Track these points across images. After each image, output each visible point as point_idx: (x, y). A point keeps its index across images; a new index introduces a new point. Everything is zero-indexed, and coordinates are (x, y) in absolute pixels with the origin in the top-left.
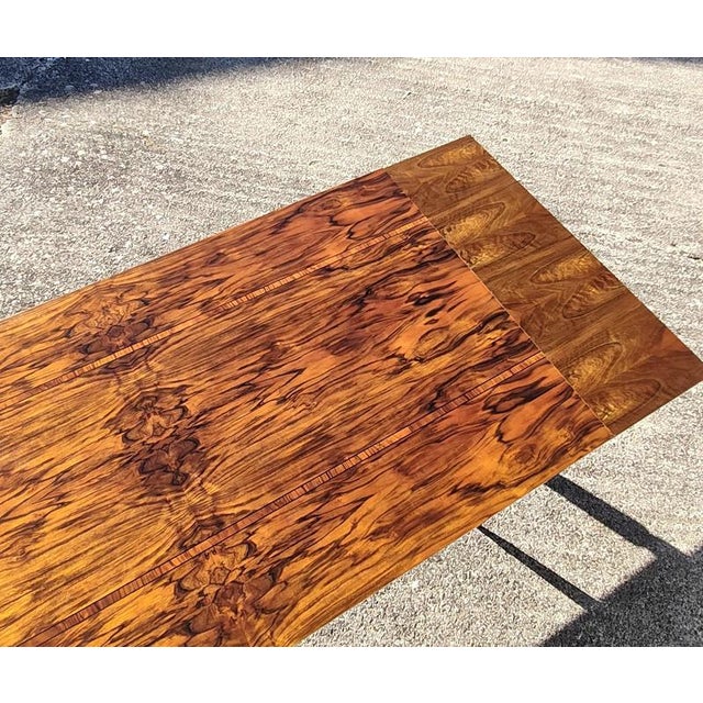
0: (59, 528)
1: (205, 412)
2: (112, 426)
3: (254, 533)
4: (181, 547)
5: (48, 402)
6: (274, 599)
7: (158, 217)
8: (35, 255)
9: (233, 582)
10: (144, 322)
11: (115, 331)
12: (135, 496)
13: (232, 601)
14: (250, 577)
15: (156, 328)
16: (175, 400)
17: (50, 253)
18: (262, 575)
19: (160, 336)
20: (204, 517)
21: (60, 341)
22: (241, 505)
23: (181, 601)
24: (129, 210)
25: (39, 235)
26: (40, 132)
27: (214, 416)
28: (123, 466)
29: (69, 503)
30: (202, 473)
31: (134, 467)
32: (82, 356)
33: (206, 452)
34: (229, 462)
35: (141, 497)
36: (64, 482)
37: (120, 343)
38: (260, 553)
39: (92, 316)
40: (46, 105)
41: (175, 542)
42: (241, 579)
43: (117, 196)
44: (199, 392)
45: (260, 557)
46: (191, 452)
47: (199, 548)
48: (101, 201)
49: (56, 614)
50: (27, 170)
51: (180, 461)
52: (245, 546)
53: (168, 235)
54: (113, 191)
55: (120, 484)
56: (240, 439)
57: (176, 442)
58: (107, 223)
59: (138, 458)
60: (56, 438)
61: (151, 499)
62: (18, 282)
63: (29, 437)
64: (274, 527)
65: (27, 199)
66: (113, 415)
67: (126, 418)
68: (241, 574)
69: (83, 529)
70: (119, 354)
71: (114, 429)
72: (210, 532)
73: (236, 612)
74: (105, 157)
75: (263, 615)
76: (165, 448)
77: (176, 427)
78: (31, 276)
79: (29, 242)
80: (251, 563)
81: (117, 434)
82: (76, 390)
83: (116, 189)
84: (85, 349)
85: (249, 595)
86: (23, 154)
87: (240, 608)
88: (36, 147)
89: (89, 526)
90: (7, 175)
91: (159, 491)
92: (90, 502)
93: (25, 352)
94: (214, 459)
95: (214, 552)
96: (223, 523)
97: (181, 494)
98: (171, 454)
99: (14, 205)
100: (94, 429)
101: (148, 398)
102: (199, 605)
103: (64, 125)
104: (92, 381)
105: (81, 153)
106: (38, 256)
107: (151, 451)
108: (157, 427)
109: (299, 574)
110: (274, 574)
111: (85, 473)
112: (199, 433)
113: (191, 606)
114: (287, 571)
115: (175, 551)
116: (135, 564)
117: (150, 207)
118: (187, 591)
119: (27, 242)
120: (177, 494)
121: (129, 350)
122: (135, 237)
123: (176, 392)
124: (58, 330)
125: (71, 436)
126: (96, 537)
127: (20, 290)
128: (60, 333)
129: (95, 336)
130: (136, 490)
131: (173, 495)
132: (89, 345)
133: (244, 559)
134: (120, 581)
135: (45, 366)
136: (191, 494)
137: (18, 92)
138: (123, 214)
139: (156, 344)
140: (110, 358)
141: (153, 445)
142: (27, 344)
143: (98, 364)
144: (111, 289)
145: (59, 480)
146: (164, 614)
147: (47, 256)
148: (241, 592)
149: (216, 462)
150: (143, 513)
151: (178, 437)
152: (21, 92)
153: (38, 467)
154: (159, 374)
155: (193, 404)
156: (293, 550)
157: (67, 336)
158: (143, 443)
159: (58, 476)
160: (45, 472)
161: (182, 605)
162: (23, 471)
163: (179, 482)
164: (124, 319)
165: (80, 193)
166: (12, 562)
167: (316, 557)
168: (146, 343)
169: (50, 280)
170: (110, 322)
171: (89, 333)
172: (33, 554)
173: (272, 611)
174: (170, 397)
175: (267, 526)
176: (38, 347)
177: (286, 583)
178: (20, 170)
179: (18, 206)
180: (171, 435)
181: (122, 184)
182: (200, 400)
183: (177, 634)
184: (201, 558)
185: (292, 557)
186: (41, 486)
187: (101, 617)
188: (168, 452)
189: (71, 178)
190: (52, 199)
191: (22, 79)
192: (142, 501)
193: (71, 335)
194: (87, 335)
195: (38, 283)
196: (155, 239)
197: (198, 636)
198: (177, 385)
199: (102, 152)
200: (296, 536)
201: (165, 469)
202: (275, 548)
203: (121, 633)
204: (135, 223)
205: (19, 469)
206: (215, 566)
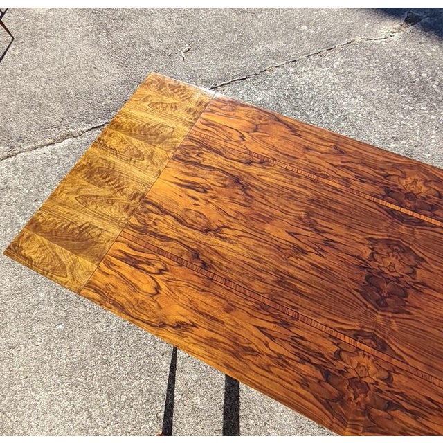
0: (311, 263)
1: (424, 285)
2: (371, 243)
3: (397, 373)
4: (355, 335)
5: (351, 201)
6: (379, 417)
7: (433, 141)
8: (355, 110)
9: (366, 383)
10: (431, 205)
11: (411, 196)
12: (355, 287)
13: (358, 390)
14: (377, 391)
15: (435, 215)
16: (413, 262)
17: (362, 115)
18: (384, 399)
19: (433, 221)
20: (378, 335)
21: (379, 176)
22: (402, 352)
23: (334, 360)
24: (421, 125)
25: (366, 102)
26: (414, 49)
27: (427, 291)
28: (360, 267)
29: (324, 257)
30: (396, 313)
31: (365, 273)
32: (384, 194)
33: (407, 305)
34: (415, 324)
35: (357, 291)
36: (329, 246)
37: (409, 205)
38: (391, 387)
39: (405, 178)
40: (428, 36)
41: (355, 330)
42: (371, 387)
43: (422, 112)
44: (430, 271)
45: (390, 389)
46: (399, 297)
47: (363, 347)
48: (411, 108)
49: (281, 299)
50: (389, 65)
51: (390, 295)
52: (387, 374)
53: (429, 155)
54: (423, 108)
55: (352, 273)
56: (432, 318)
57: (396, 283)
58: (403, 122)
59: (371, 271)
60: (342, 221)
61: (361, 297)
62: (336, 117)
63: (330, 209)
64: (410, 384)
65: (376, 79)
66: (376, 237)
67: (380, 245)
68: (373, 384)
69: (320, 275)
70: (403, 210)
71: (371, 245)
72: (375, 346)
73: (355, 399)
74: (435, 86)
75: (367, 417)
76: (388, 280)
77: (402, 276)
78: (345, 119)
79: (358, 101)
80: (382, 386)
81: (370, 248)
82: (368, 208)
83: (424, 108)
84: (389, 192)
85: (368, 399)
86: (394, 55)
87: (359, 399)
88: (404, 55)
89: (323, 277)
90: (377, 60)
91: (367, 298)
92: (332, 267)
93: (360, 167)
94: (409, 313)
95: (369, 357)
96: (385, 350)
97: (376, 311)
98: (388, 286)
99: (367, 78)
100: (361, 235)
101: (400, 247)
102: (340, 372)
103: (429, 54)
104: (379, 211)
105: (424, 75)
106: (356, 112)
107: (379, 274)
108: (392, 265)
109: (403, 422)
110: (390, 406)
111: (340, 251)
112: (411, 292)
113: (337, 367)
114: (397, 413)
115: (351, 334)
116: (328, 317)
117: (434, 132)
118: (341, 359)
119: (357, 101)
120: (374, 309)
121: (410, 213)
122: (411, 141)
123: (417, 258)
124: (383, 170)
125: (349, 227)
126: (322, 285)
127: (334, 121)
128: (383, 173)
129: (398, 189)
130: (357, 285)
131: (372, 307)
132: (392, 191)
133: (382, 380)
134: (316, 317)
135: (363, 182)
136: (381, 317)
137: (420, 20)
138: (416, 124)
139: (427, 224)
140: (398, 208)
141: (383, 272)
142: (363, 164)
143: (389, 205)
144: (426, 172)
145: (327, 242)
146: (322, 355)
147: (360, 115)
148: (366, 393)
149: (408, 316)
150: (351, 299)
151: (399, 282)
152: (422, 21)
153: (324, 226)
154: (416, 241)
155: (421, 274)
156: (411, 408)
157: (385, 177)
158: (379, 266)
159: (329, 240)
160: (324, 232)
161: (333, 361)
162: (316, 222)
163: (381, 305)
164: (421, 195)
165: (404, 96)
166: (281, 257)
167: (421, 428)
168: (423, 217)
169: (351, 128)
170: (412, 189)
171: (397, 186)
172: (291, 262)
173: (373, 421)
174: (412, 258)
175: (407, 379)
176: (368, 170)
177: (392, 417)
178: (386, 62)
179: (369, 79)
180: (396, 277)
181: (430, 108)
182: (427, 276)
183: (321, 372)
184: (360, 352)
185: (407, 410)
186: (318, 237)
187: (296, 323)
188: (387, 283)
189: (407, 84)
190: (387, 89)
191: (428, 14)
192: (355, 293)
193: (388, 178)
194: (395, 185)
195: (344, 125)
196: (420, 151)
197: (328, 385)
198: (421, 255)
199: (436, 83)
200: (418, 403)
201: (379, 290)
202: (401, 394)
203: (298, 340)
204: (418, 134)
205: (315, 219)
206: (364, 364)
